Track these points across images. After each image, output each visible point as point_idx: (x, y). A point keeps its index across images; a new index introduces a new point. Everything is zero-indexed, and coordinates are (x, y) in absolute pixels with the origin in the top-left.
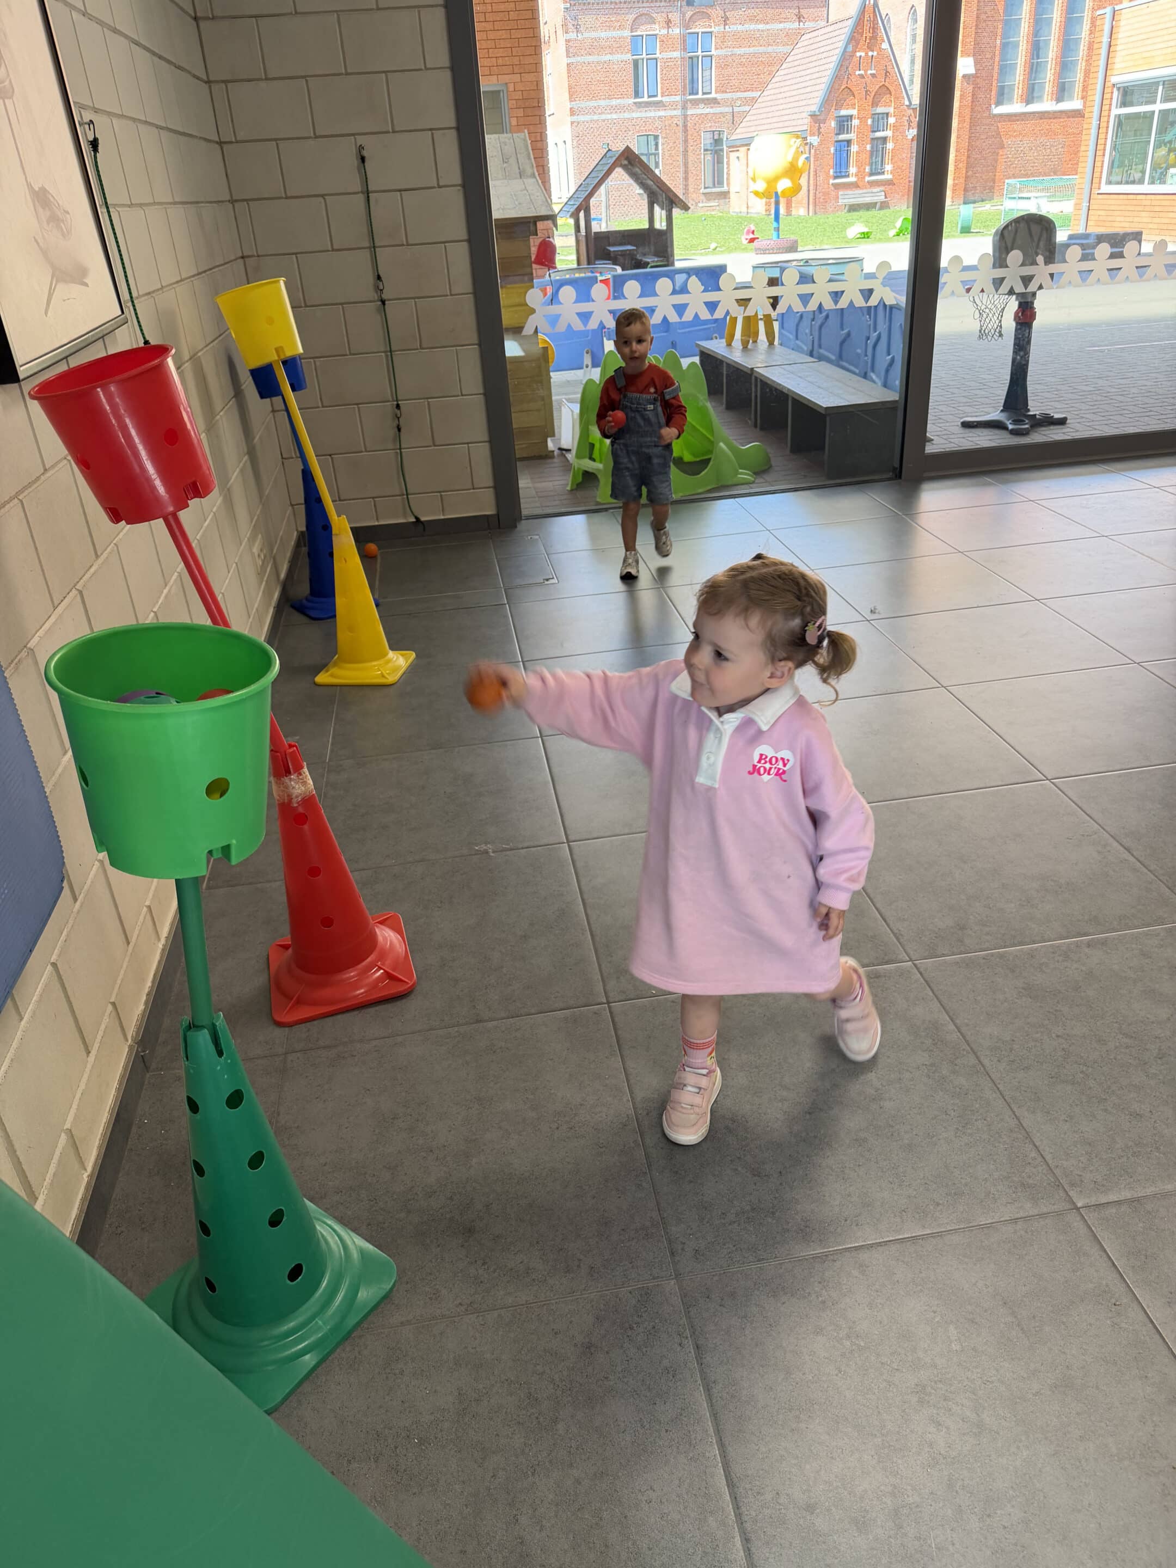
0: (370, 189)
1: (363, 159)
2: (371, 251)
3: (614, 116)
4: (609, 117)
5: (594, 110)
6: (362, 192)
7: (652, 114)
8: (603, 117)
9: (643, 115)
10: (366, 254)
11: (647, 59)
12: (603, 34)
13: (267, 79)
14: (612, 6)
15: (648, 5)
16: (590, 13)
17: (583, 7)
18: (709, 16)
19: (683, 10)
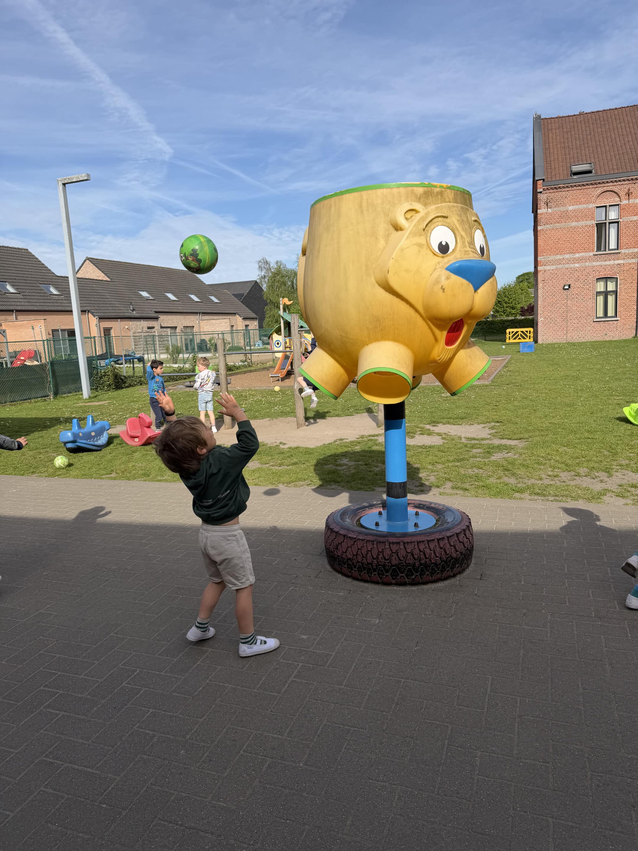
3: (577, 265)
4: (572, 266)
5: (559, 262)
7: (612, 262)
8: (567, 266)
9: (603, 263)
11: (610, 223)
12: (570, 208)
14: (580, 188)
15: (611, 184)
16: (561, 193)
17: (555, 190)
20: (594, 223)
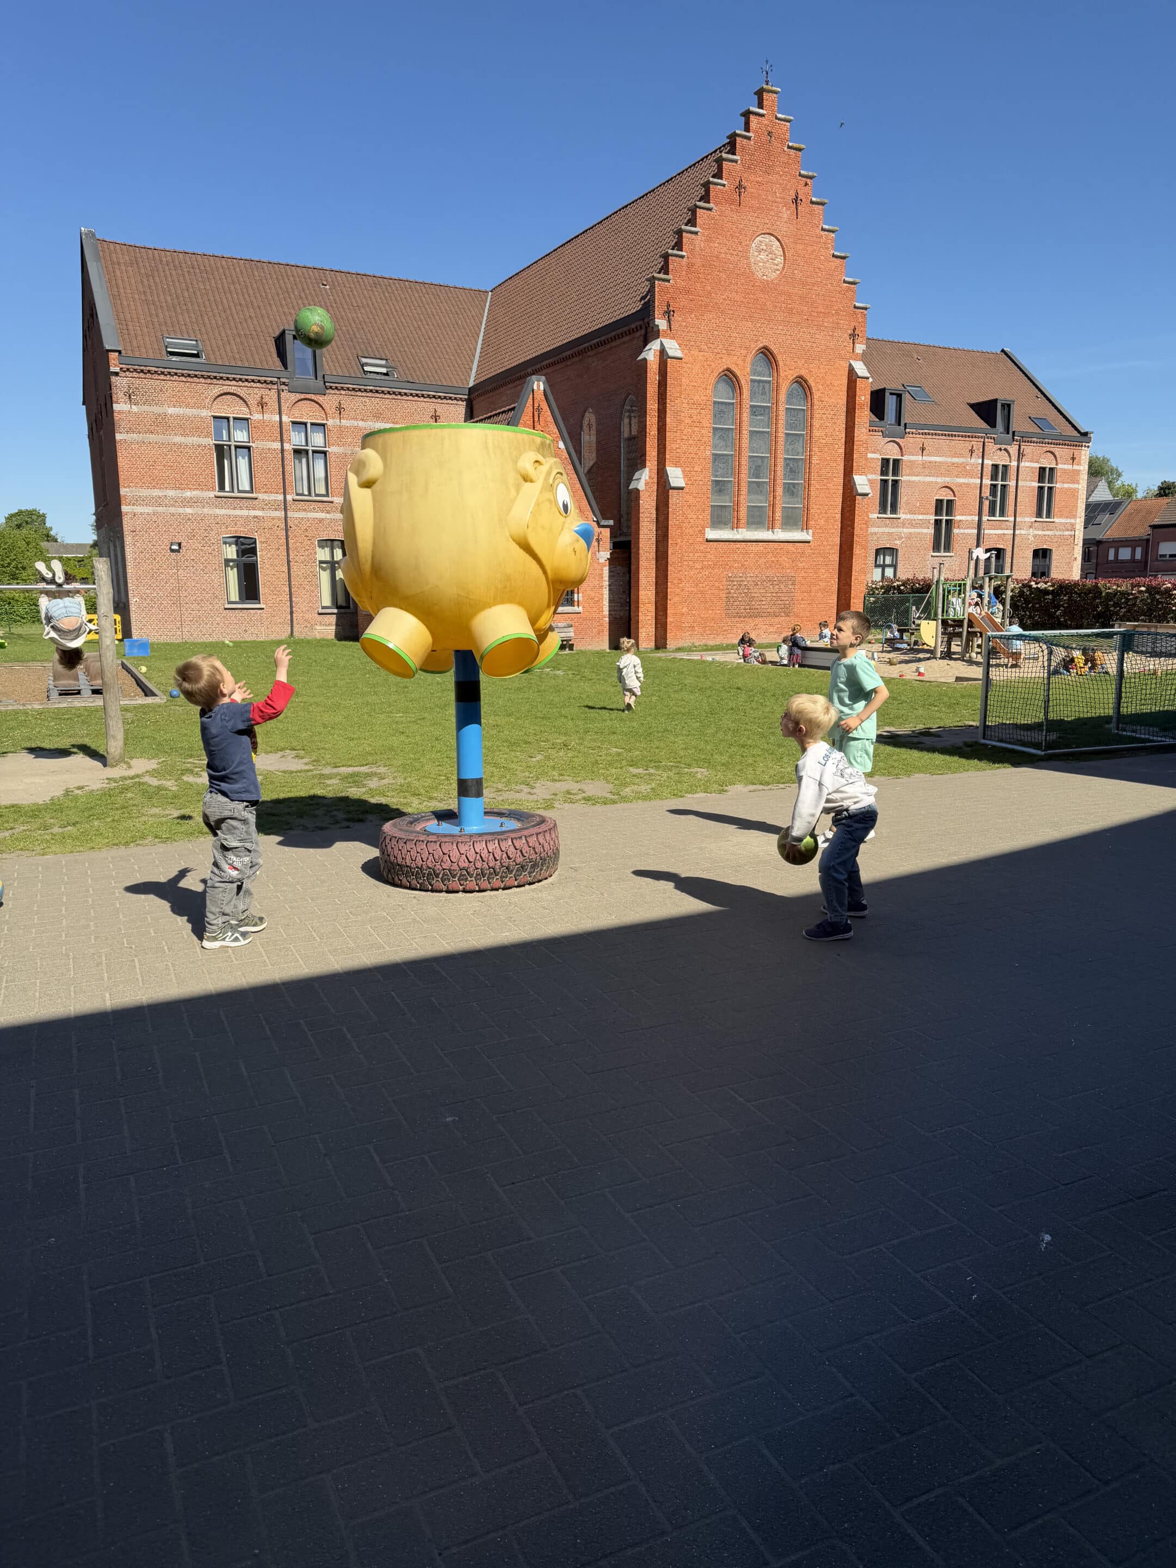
3: (189, 511)
4: (181, 510)
5: (158, 502)
7: (244, 512)
9: (232, 512)
11: (236, 447)
12: (171, 411)
14: (183, 379)
15: (234, 383)
16: (152, 382)
17: (142, 375)
18: (321, 406)
19: (282, 394)
20: (211, 442)
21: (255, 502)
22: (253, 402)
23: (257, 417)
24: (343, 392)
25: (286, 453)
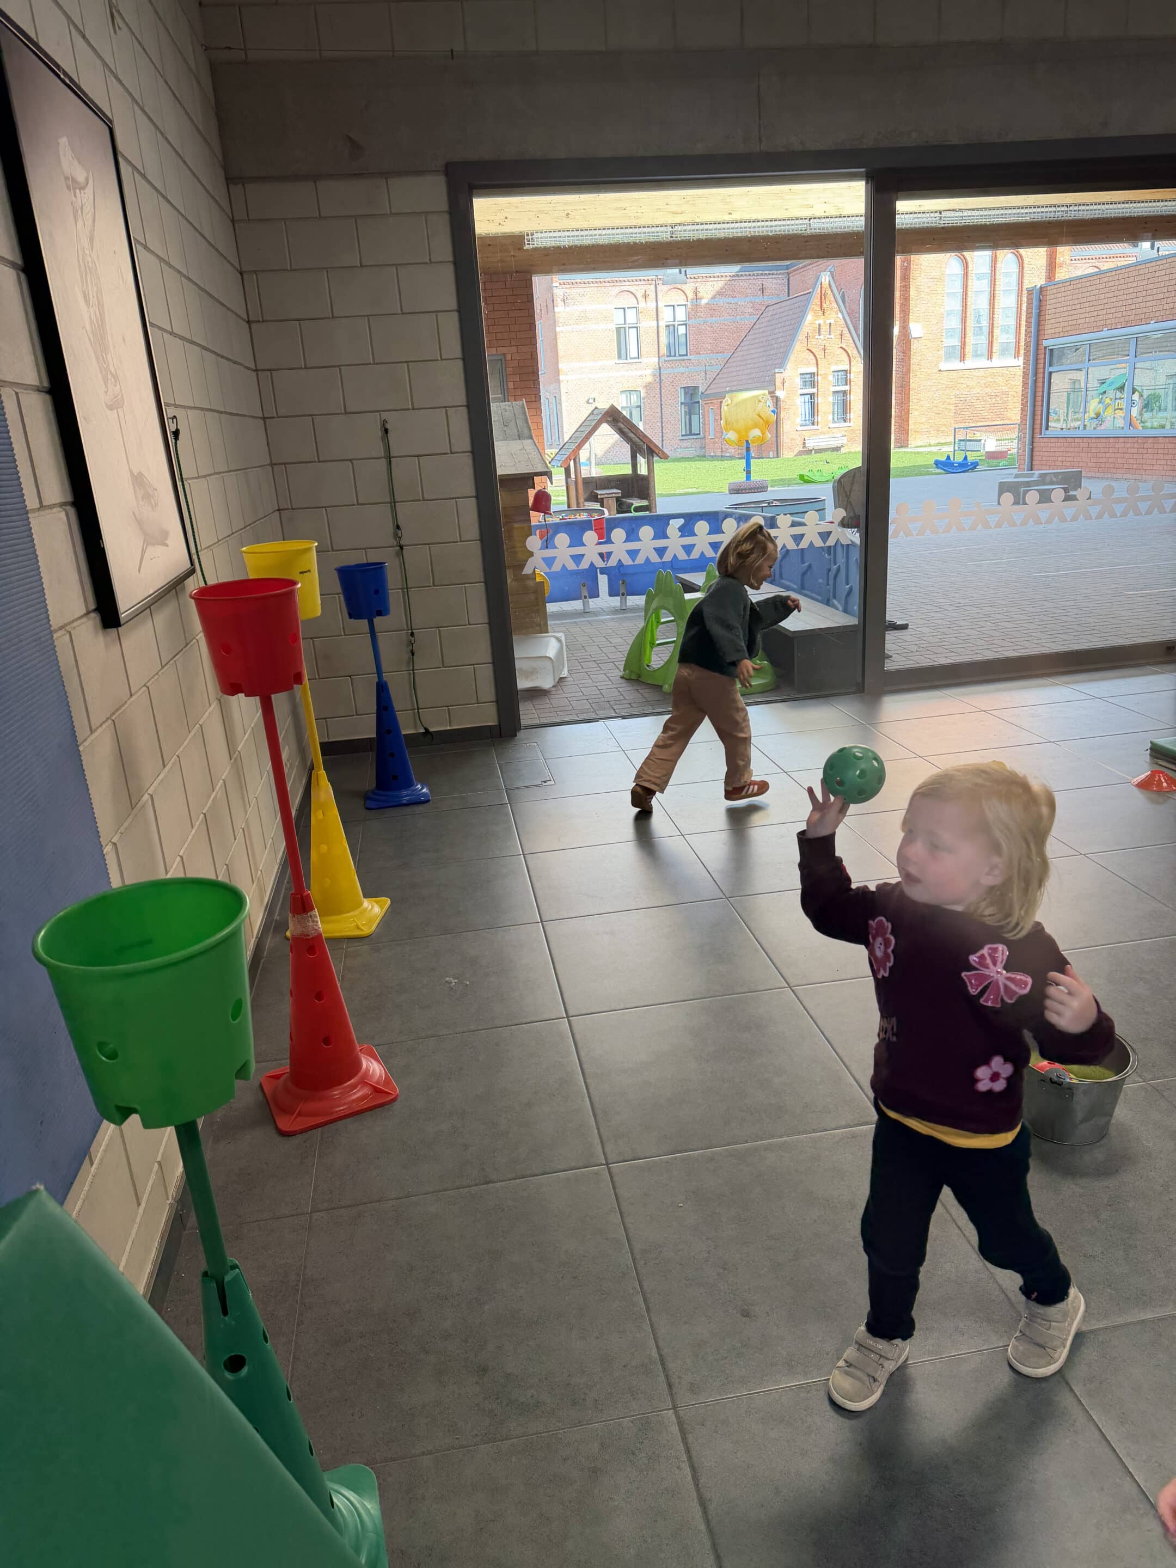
0: (391, 455)
1: (386, 431)
2: (391, 506)
3: (599, 375)
4: (595, 375)
5: (581, 370)
6: (384, 458)
7: (634, 373)
8: (590, 376)
9: (626, 374)
10: (388, 508)
11: (629, 328)
12: (589, 307)
13: (306, 368)
14: (597, 285)
15: (629, 283)
16: (578, 290)
17: (571, 286)
18: (683, 292)
19: (660, 287)
20: (614, 327)
21: (640, 365)
22: (639, 295)
23: (642, 305)
24: (699, 280)
25: (660, 329)
